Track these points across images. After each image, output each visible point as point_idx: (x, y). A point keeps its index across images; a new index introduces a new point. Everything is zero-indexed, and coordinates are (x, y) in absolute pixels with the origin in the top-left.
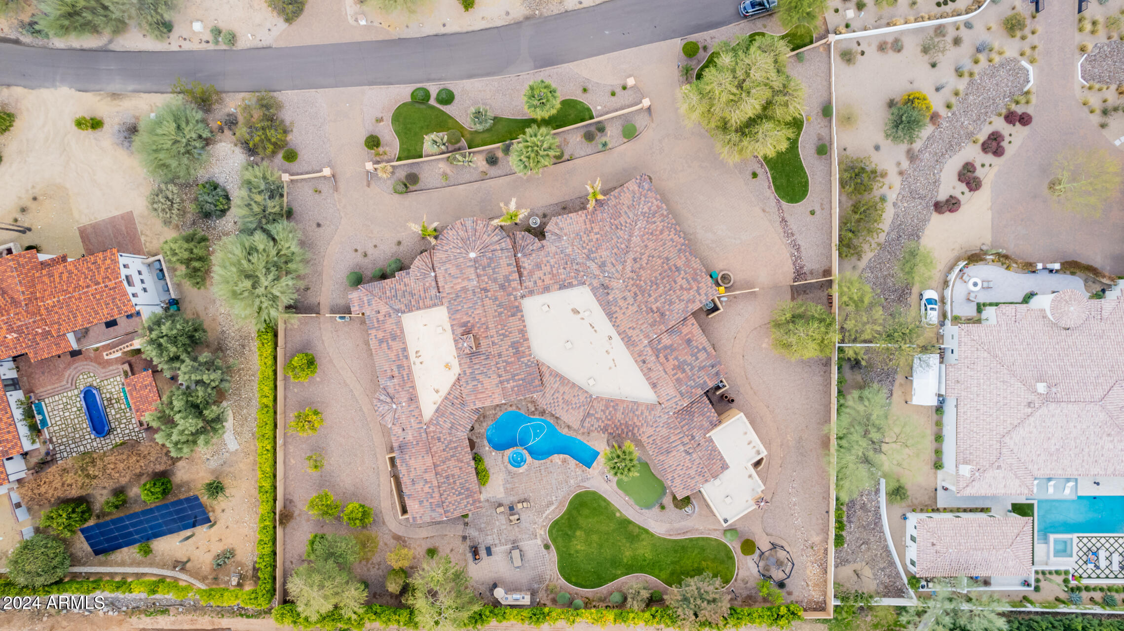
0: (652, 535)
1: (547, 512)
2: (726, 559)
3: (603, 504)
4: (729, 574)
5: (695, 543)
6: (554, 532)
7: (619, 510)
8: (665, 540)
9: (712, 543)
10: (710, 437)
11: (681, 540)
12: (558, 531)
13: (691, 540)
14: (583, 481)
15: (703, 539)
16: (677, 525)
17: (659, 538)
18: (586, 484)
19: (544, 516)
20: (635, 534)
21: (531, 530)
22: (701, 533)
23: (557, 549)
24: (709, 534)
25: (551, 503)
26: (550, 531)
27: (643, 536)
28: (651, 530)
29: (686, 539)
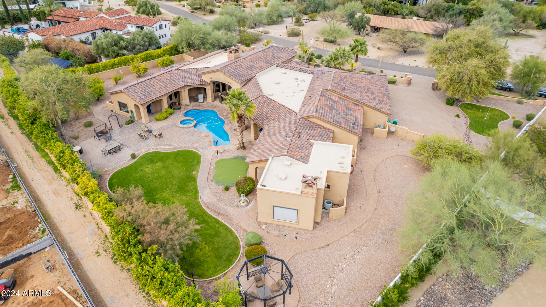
0: (196, 198)
1: (161, 147)
2: (224, 257)
3: (195, 162)
4: (211, 271)
5: (217, 225)
6: (149, 155)
7: (198, 171)
8: (200, 207)
9: (230, 237)
10: (313, 143)
11: (210, 216)
12: (151, 156)
13: (218, 222)
14: (202, 148)
15: (227, 228)
16: (220, 205)
17: (198, 203)
18: (201, 150)
19: (158, 147)
20: (187, 189)
21: (141, 147)
22: (231, 224)
23: (136, 162)
24: (236, 229)
25: (170, 145)
26: (147, 154)
27: (190, 194)
28: (200, 195)
29: (215, 218)
